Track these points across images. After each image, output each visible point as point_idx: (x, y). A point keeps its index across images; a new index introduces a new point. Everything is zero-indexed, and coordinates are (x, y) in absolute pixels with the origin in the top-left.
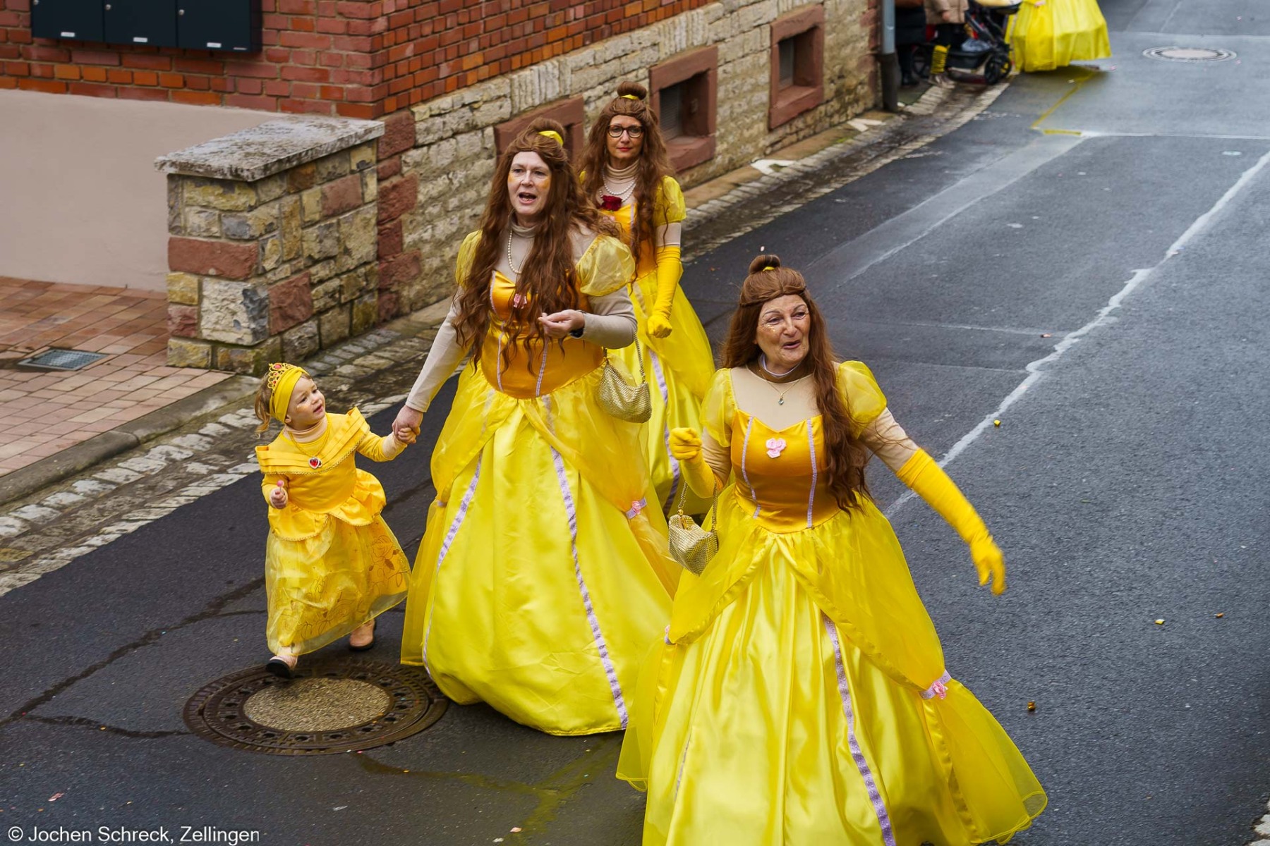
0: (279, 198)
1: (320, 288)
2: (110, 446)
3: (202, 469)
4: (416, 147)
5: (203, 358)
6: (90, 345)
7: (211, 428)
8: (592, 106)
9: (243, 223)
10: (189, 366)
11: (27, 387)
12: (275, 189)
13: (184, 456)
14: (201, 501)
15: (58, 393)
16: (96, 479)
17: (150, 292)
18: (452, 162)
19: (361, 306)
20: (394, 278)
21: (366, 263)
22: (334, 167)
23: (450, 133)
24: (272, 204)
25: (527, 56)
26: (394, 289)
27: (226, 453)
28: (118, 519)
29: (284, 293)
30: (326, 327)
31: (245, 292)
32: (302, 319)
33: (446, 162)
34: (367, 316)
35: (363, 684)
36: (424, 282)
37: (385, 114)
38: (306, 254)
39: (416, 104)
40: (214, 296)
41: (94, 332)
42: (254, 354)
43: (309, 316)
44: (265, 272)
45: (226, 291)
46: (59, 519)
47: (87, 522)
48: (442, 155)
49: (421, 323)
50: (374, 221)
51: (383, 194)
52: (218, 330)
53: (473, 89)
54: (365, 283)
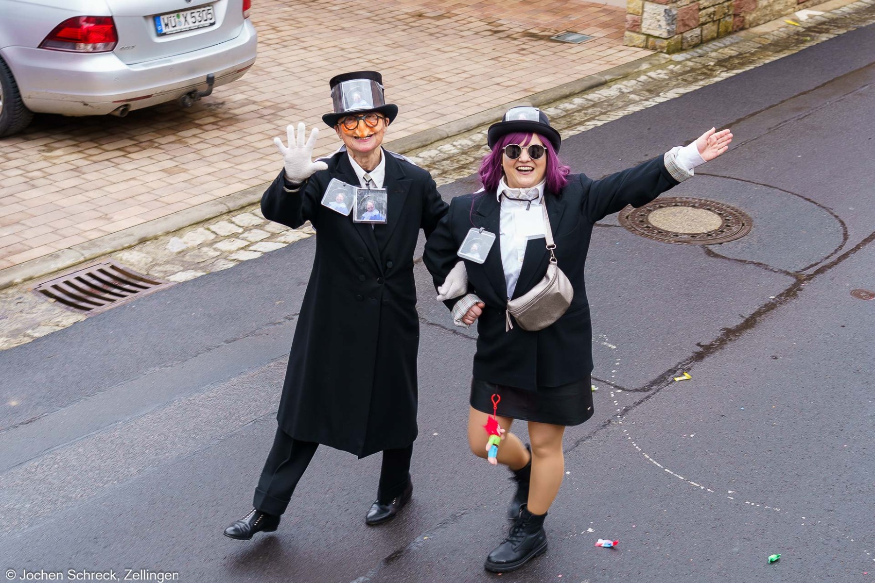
1: (704, 12)
2: (592, 82)
3: (637, 98)
5: (641, 43)
6: (586, 32)
7: (643, 78)
10: (634, 46)
11: (555, 50)
13: (628, 91)
14: (635, 114)
15: (568, 54)
16: (584, 98)
17: (618, 7)
19: (724, 22)
20: (742, 9)
21: (728, 1)
26: (742, 15)
27: (649, 91)
28: (593, 119)
29: (685, 13)
30: (705, 32)
31: (665, 10)
32: (693, 27)
34: (727, 27)
35: (709, 212)
36: (758, 13)
40: (650, 11)
41: (589, 25)
42: (667, 43)
43: (697, 25)
45: (656, 9)
46: (564, 116)
47: (578, 118)
49: (753, 33)
52: (650, 29)
54: (727, 11)
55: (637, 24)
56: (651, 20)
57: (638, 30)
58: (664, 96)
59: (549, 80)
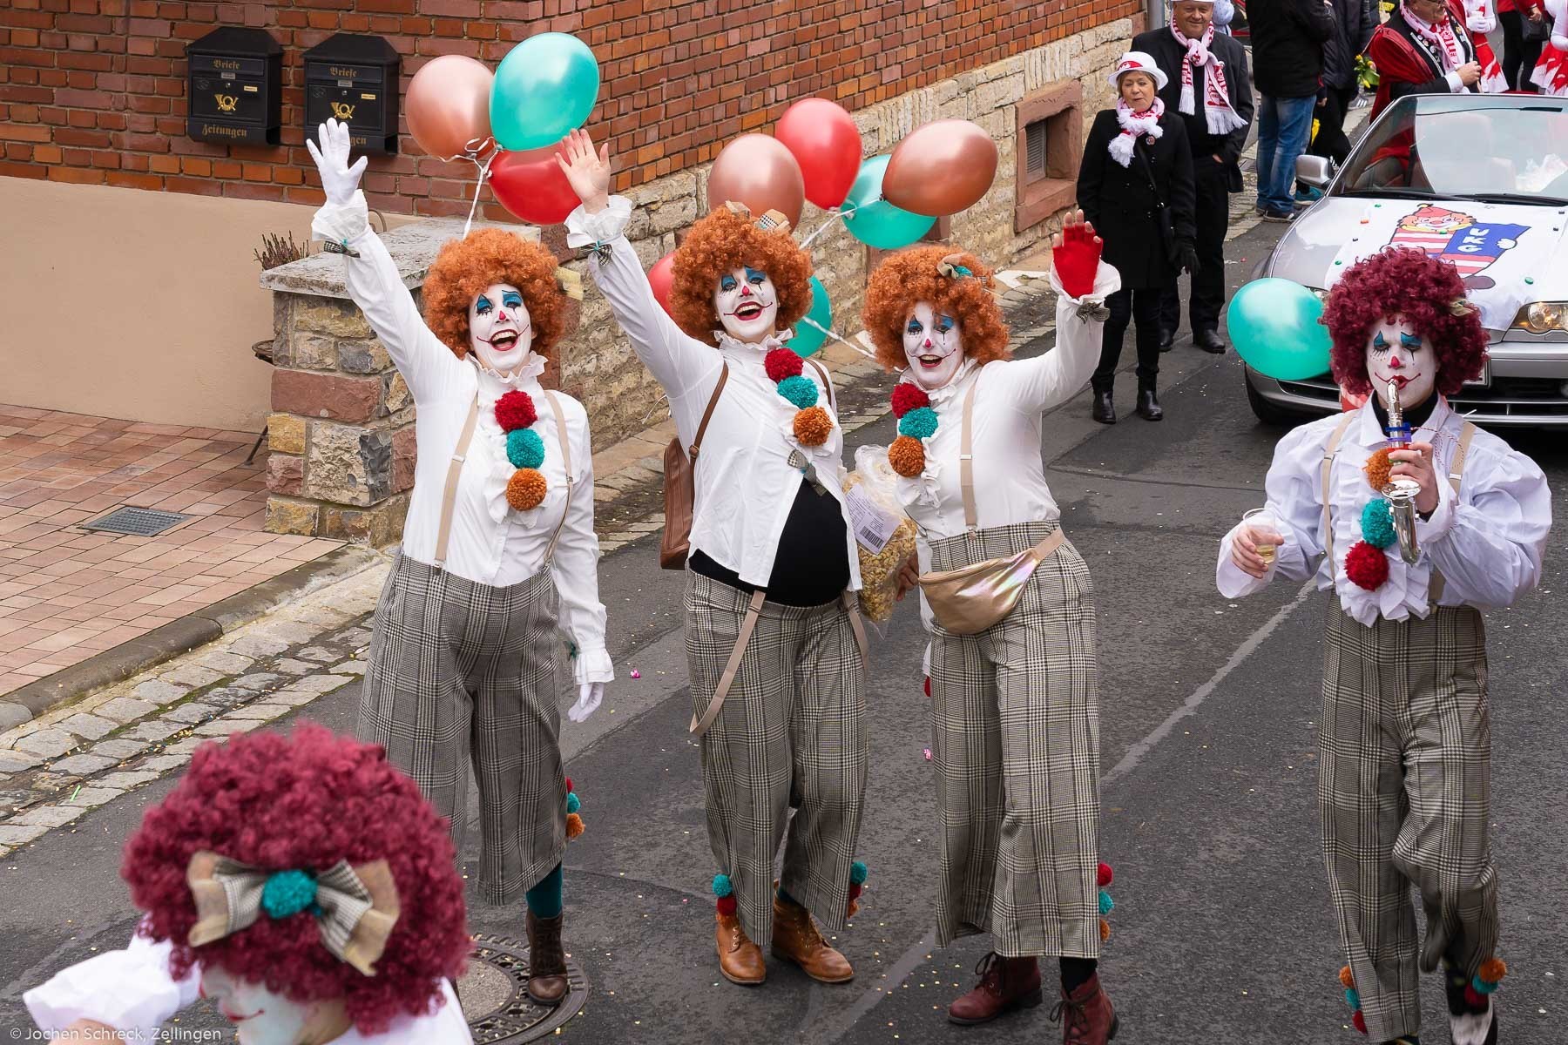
2: (188, 633)
5: (308, 522)
6: (172, 504)
9: (364, 353)
10: (291, 532)
13: (277, 650)
15: (127, 566)
27: (329, 646)
31: (363, 440)
40: (325, 444)
41: (179, 486)
42: (371, 518)
44: (388, 414)
46: (115, 733)
47: (150, 737)
52: (327, 487)
53: (650, 186)
55: (296, 476)
56: (329, 466)
57: (298, 492)
59: (74, 640)
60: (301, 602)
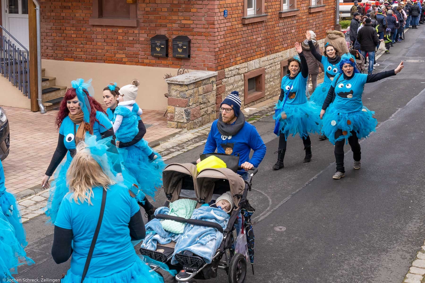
0: (193, 88)
1: (202, 110)
2: (153, 145)
3: (174, 150)
4: (225, 78)
5: (175, 126)
8: (267, 70)
9: (185, 94)
10: (172, 128)
12: (192, 86)
18: (234, 82)
19: (212, 114)
21: (213, 105)
22: (206, 82)
23: (233, 75)
24: (191, 90)
25: (251, 58)
29: (194, 111)
30: (204, 119)
31: (185, 110)
32: (198, 117)
33: (232, 82)
34: (214, 117)
37: (218, 70)
38: (199, 102)
39: (225, 68)
40: (178, 111)
41: (151, 120)
42: (187, 125)
43: (200, 116)
44: (190, 106)
45: (181, 110)
48: (231, 80)
50: (215, 95)
51: (218, 89)
52: (178, 119)
53: (239, 65)
54: (213, 109)
55: (173, 117)
56: (179, 115)
57: (173, 120)
58: (187, 148)
60: (174, 139)
